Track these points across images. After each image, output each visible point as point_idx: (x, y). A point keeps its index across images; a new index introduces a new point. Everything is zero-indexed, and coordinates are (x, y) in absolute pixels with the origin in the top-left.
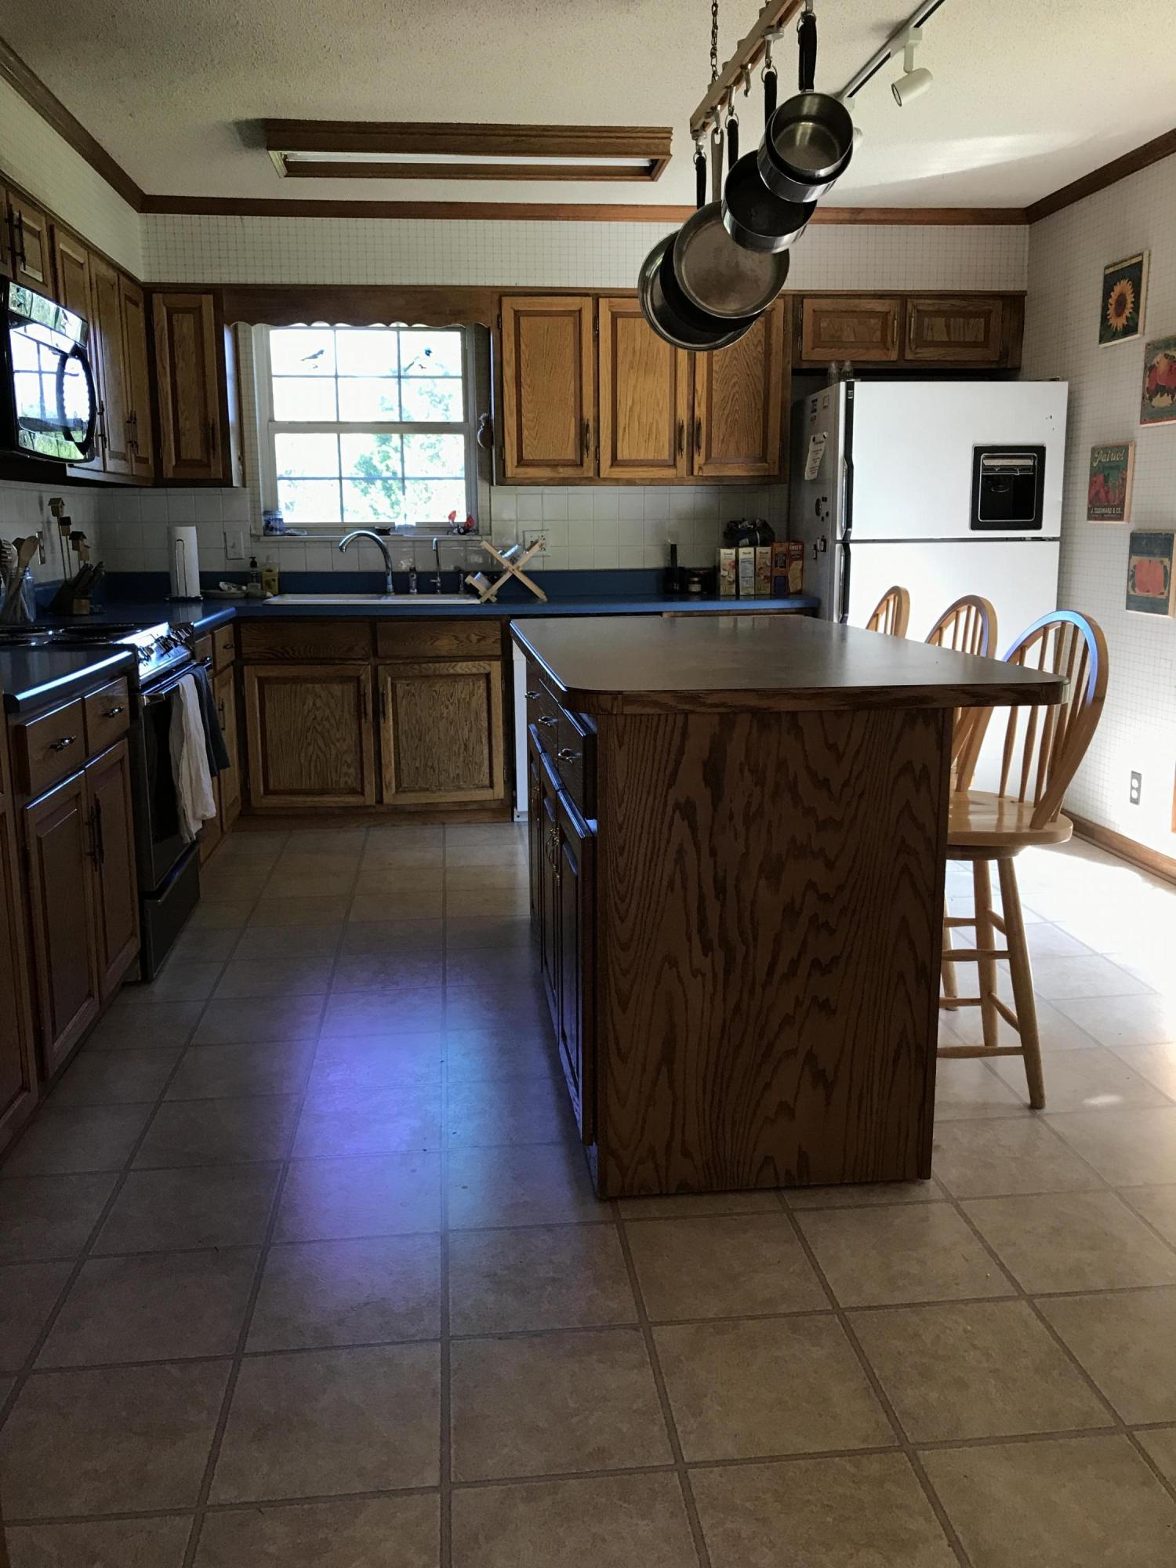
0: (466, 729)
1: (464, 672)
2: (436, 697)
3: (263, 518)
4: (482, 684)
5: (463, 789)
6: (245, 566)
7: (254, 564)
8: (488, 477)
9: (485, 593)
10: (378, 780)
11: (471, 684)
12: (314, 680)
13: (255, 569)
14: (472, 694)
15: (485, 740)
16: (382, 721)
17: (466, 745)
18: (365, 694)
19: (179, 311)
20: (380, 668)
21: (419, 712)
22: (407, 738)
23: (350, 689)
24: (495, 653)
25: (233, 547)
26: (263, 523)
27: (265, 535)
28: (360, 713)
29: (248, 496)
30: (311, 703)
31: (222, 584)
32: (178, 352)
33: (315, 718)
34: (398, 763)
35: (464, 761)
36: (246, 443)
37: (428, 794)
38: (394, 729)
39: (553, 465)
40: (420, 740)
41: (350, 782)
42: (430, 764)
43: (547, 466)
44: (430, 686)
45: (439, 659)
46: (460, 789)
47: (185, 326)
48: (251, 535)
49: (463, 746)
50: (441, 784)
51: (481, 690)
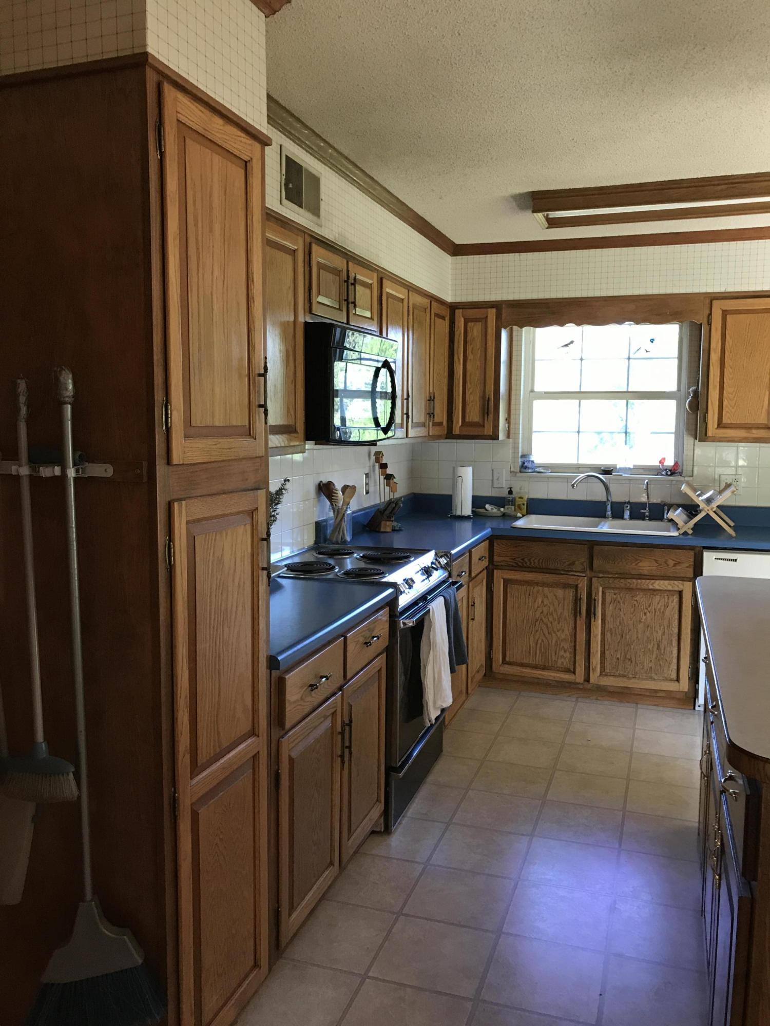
0: (660, 633)
1: (661, 588)
2: (637, 605)
3: (520, 460)
4: (676, 599)
5: (654, 679)
6: (504, 493)
7: (510, 492)
8: (693, 433)
9: (683, 527)
10: (587, 664)
11: (666, 597)
12: (544, 584)
13: (511, 496)
14: (667, 606)
15: (675, 643)
16: (592, 620)
17: (658, 646)
18: (580, 599)
19: (472, 320)
20: (594, 579)
21: (622, 616)
22: (611, 634)
23: (570, 593)
24: (687, 576)
25: (498, 479)
26: (520, 463)
27: (520, 472)
28: (576, 612)
29: (511, 444)
30: (540, 602)
31: (487, 506)
32: (469, 348)
33: (542, 613)
34: (603, 653)
35: (656, 658)
36: (513, 407)
37: (625, 680)
38: (602, 627)
39: (748, 427)
40: (622, 636)
41: (565, 664)
42: (628, 657)
43: (742, 428)
44: (633, 596)
45: (641, 577)
46: (652, 679)
47: (476, 330)
48: (511, 472)
49: (656, 646)
50: (636, 673)
51: (674, 603)
